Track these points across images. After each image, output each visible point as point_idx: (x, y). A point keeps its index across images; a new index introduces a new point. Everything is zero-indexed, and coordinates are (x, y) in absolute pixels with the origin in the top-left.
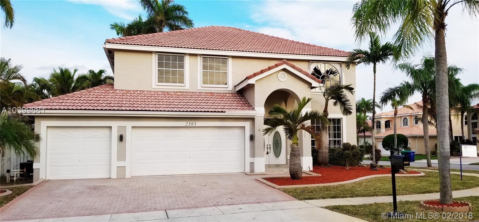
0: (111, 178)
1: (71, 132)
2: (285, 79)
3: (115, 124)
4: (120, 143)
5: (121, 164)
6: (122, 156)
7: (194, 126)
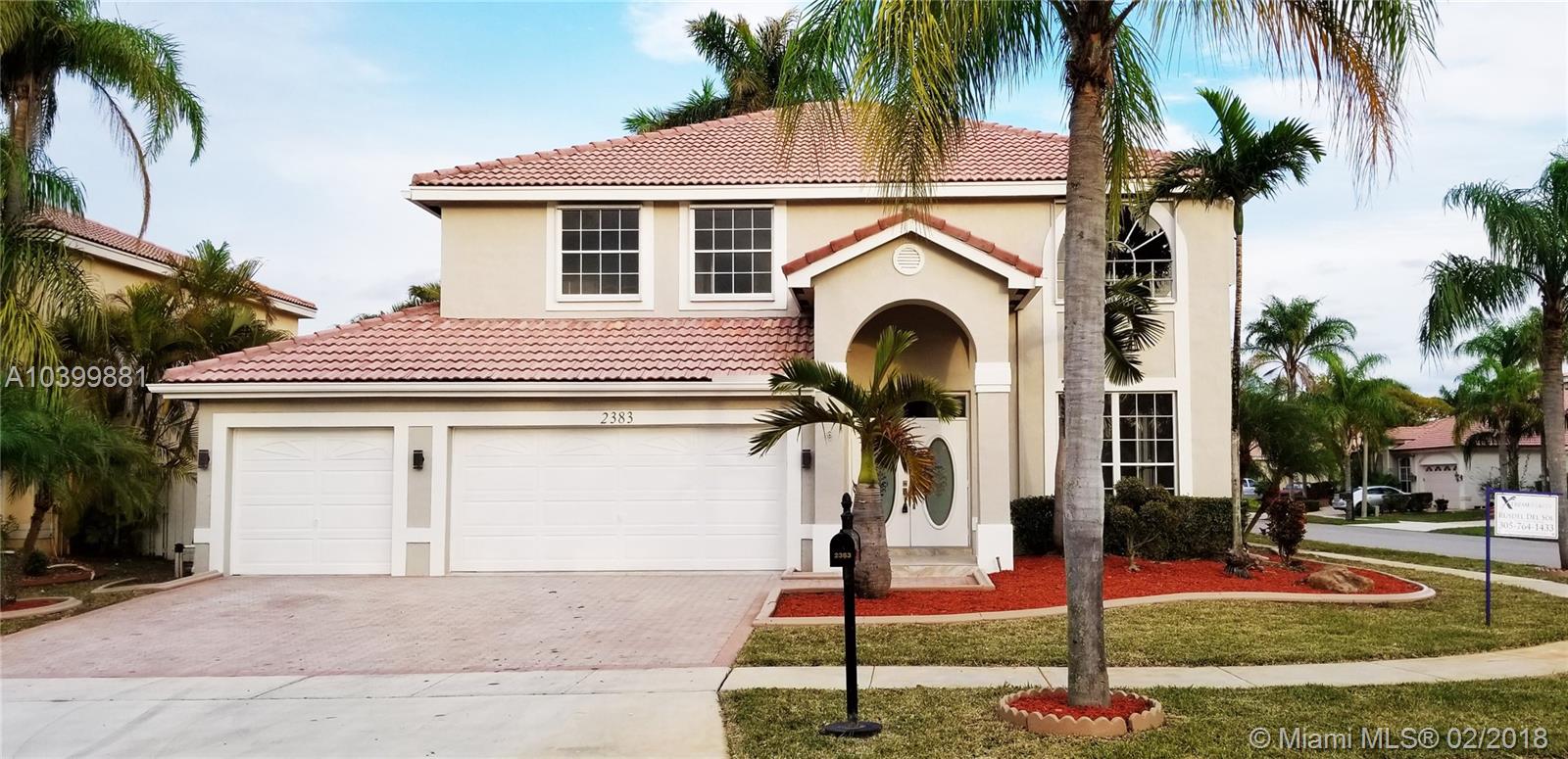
0: (390, 575)
1: (294, 444)
2: (919, 268)
3: (403, 420)
4: (417, 474)
5: (419, 535)
6: (418, 513)
7: (625, 423)
